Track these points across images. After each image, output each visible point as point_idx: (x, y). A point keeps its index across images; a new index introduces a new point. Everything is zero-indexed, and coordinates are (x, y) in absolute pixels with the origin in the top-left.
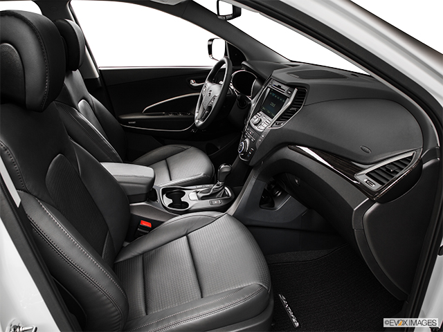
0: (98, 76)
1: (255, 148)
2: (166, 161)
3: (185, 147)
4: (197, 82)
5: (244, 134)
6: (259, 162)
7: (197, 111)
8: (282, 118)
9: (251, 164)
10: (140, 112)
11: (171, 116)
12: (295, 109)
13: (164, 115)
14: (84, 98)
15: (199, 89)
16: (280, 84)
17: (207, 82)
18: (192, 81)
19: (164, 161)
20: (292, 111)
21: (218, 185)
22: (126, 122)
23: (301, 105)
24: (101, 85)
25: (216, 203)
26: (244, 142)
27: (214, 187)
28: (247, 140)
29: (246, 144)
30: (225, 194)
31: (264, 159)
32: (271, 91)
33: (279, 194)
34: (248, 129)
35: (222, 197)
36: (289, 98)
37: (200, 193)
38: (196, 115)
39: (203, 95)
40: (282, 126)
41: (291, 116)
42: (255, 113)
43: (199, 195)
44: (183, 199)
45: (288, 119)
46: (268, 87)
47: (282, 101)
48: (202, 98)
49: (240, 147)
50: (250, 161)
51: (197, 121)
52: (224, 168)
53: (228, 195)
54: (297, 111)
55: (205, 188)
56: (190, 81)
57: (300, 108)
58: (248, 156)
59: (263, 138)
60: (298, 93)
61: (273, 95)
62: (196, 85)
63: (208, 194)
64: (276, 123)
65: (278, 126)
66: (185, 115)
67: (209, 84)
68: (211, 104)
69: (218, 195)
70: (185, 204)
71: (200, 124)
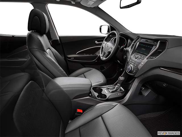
0: (58, 39)
1: (138, 69)
2: (84, 75)
3: (91, 69)
5: (128, 62)
6: (141, 75)
7: (100, 53)
8: (153, 55)
9: (135, 76)
10: (75, 54)
11: (88, 55)
12: (161, 50)
13: (85, 55)
14: (49, 48)
15: (101, 44)
16: (147, 40)
17: (104, 41)
18: (96, 41)
20: (158, 51)
21: (118, 86)
22: (70, 58)
23: (165, 48)
24: (60, 43)
25: (119, 94)
26: (130, 66)
27: (116, 86)
28: (131, 65)
29: (131, 67)
30: (121, 90)
31: (143, 74)
32: (140, 43)
33: (143, 89)
34: (131, 60)
35: (120, 91)
36: (156, 45)
37: (110, 89)
38: (101, 55)
39: (104, 46)
40: (155, 58)
41: (160, 54)
42: (132, 53)
43: (109, 90)
44: (103, 93)
45: (158, 55)
46: (138, 42)
47: (150, 47)
48: (103, 48)
49: (128, 68)
50: (135, 75)
51: (102, 58)
52: (121, 78)
53: (122, 90)
54: (163, 51)
55: (111, 87)
56: (95, 41)
57: (164, 50)
58: (134, 72)
59: (143, 64)
60: (160, 43)
61: (142, 45)
62: (98, 43)
63: (114, 90)
64: (150, 57)
65: (152, 58)
66: (93, 55)
67: (105, 42)
68: (109, 50)
69: (118, 90)
70: (105, 96)
71: (104, 59)
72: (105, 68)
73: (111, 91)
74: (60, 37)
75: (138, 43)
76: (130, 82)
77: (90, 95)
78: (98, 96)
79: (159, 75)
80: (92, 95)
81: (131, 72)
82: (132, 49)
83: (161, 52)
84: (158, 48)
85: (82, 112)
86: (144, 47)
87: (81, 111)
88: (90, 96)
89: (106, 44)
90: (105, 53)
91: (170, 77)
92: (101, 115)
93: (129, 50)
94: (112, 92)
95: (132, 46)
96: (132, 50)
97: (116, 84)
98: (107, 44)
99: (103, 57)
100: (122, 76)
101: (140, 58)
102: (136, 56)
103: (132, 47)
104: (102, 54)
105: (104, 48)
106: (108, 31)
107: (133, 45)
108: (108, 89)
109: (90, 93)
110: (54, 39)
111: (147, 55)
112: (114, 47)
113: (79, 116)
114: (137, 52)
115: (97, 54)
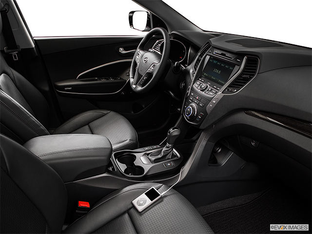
0: (34, 46)
1: (205, 112)
2: (89, 126)
3: (105, 112)
4: (125, 50)
5: (188, 98)
6: (211, 125)
7: (131, 76)
8: (232, 85)
9: (201, 127)
10: (74, 78)
11: (103, 81)
12: (248, 76)
13: (96, 80)
15: (131, 55)
16: (224, 53)
18: (121, 49)
19: (87, 127)
20: (244, 78)
21: (168, 147)
22: (63, 88)
23: (255, 72)
24: (37, 55)
25: (169, 165)
26: (191, 106)
27: (164, 149)
28: (194, 105)
29: (193, 109)
30: (174, 156)
31: (215, 123)
32: (212, 58)
33: (220, 150)
34: (192, 94)
35: (172, 158)
36: (239, 65)
37: (150, 156)
38: (132, 80)
39: (138, 61)
40: (236, 92)
41: (245, 83)
42: (196, 79)
43: (150, 158)
44: (136, 163)
45: (243, 86)
46: (207, 55)
47: (229, 68)
48: (135, 64)
49: (187, 111)
50: (200, 125)
51: (134, 86)
52: (174, 132)
53: (177, 156)
54: (251, 78)
55: (153, 150)
56: (118, 49)
57: (254, 75)
58: (198, 120)
59: (214, 103)
60: (247, 61)
61: (215, 62)
62: (124, 52)
63: (159, 156)
64: (228, 89)
65: (232, 92)
66: (116, 79)
67: (141, 52)
68: (150, 70)
69: (168, 157)
70: (141, 169)
71: (139, 88)
72: (144, 106)
73: (153, 159)
74: (36, 41)
75: (208, 57)
76: (194, 138)
77: (111, 169)
78: (126, 171)
79: (243, 124)
80: (113, 169)
81: (193, 118)
82: (196, 70)
83: (248, 80)
84: (244, 71)
85: (89, 207)
86: (219, 68)
87: (87, 204)
88: (109, 172)
89: (142, 56)
90: (140, 76)
91: (260, 129)
92: (127, 211)
93: (191, 71)
94: (156, 161)
95: (197, 62)
96: (196, 73)
97: (164, 144)
98: (144, 57)
99: (136, 84)
100: (176, 128)
101: (210, 89)
102: (203, 87)
103: (195, 65)
104: (133, 78)
105: (138, 64)
106: (148, 24)
107: (198, 60)
108: (148, 154)
109: (110, 164)
110: (22, 46)
111: (223, 85)
112: (158, 64)
113: (83, 214)
114: (206, 77)
115: (124, 77)
